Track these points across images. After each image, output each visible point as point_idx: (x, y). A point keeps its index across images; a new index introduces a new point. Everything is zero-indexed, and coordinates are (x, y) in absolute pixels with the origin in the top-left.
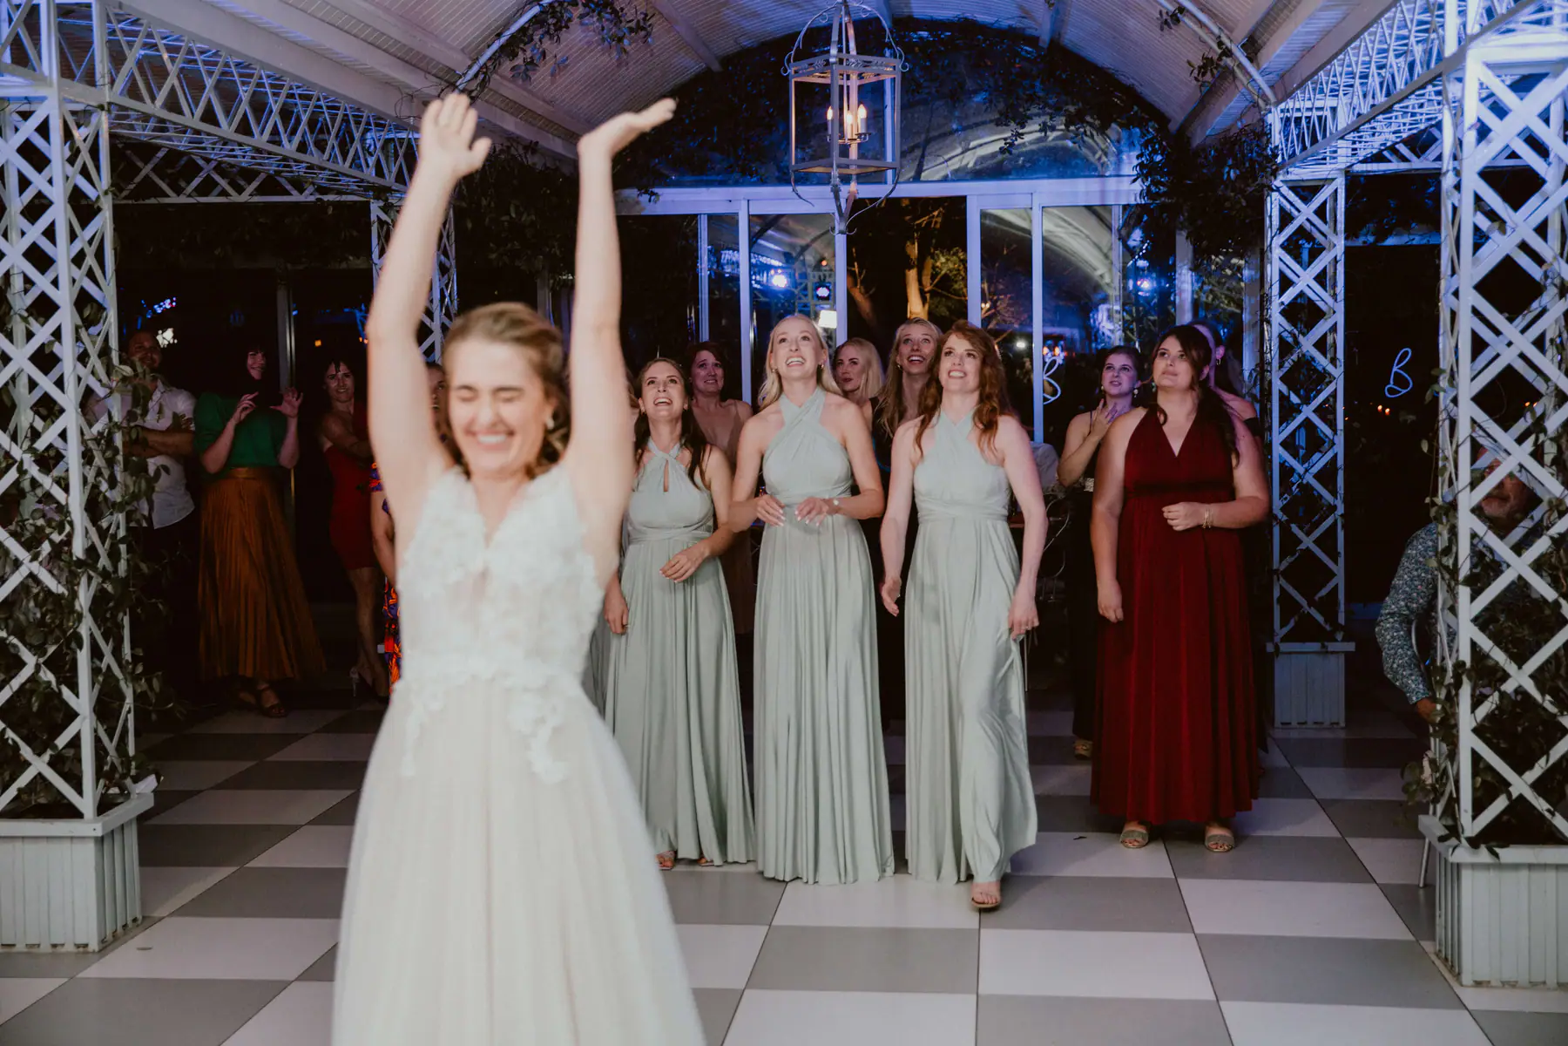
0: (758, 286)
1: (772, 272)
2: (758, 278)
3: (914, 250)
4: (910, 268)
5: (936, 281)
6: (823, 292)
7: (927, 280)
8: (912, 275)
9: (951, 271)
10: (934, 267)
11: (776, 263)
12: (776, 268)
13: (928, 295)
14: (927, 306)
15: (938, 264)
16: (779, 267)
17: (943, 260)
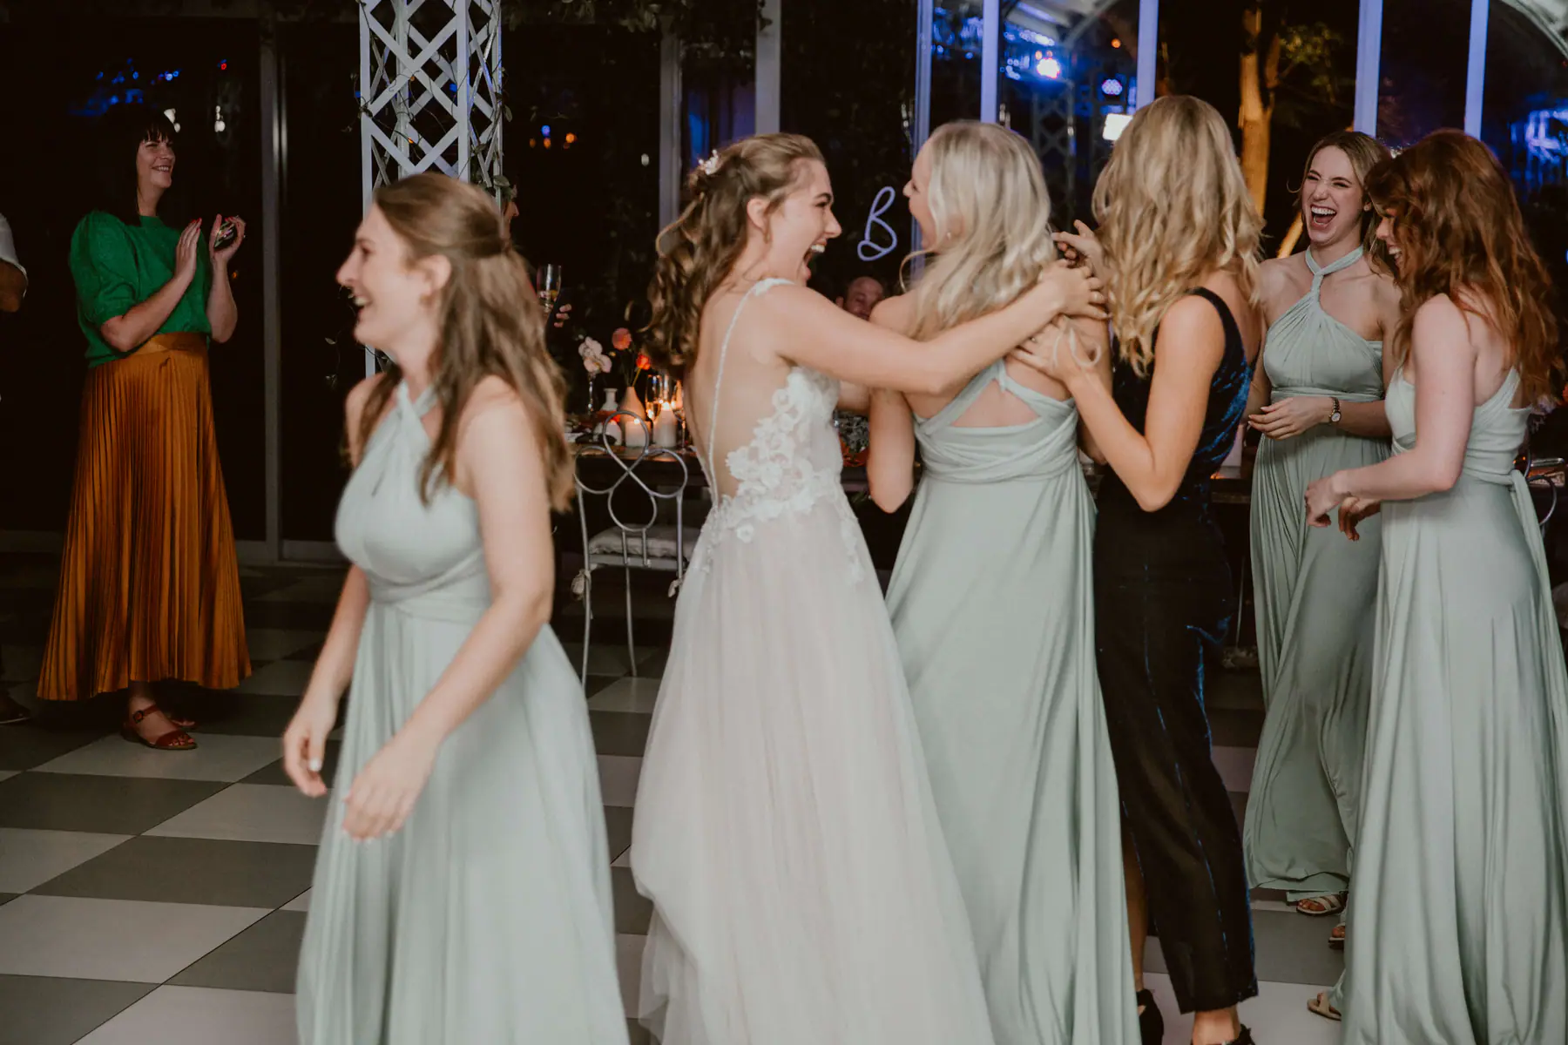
0: (1016, 76)
1: (1038, 55)
2: (1016, 63)
3: (1255, 23)
4: (1248, 52)
5: (1286, 72)
6: (1112, 87)
7: (1271, 72)
8: (1250, 62)
9: (1309, 57)
10: (1284, 51)
11: (1044, 40)
12: (1043, 49)
13: (1272, 96)
14: (1269, 112)
15: (1291, 47)
16: (1049, 48)
17: (1298, 41)
